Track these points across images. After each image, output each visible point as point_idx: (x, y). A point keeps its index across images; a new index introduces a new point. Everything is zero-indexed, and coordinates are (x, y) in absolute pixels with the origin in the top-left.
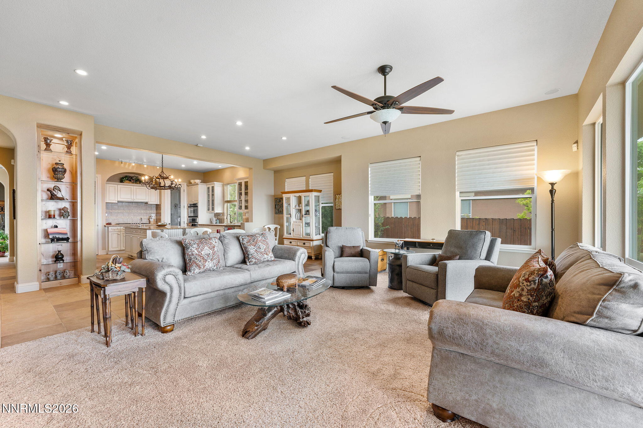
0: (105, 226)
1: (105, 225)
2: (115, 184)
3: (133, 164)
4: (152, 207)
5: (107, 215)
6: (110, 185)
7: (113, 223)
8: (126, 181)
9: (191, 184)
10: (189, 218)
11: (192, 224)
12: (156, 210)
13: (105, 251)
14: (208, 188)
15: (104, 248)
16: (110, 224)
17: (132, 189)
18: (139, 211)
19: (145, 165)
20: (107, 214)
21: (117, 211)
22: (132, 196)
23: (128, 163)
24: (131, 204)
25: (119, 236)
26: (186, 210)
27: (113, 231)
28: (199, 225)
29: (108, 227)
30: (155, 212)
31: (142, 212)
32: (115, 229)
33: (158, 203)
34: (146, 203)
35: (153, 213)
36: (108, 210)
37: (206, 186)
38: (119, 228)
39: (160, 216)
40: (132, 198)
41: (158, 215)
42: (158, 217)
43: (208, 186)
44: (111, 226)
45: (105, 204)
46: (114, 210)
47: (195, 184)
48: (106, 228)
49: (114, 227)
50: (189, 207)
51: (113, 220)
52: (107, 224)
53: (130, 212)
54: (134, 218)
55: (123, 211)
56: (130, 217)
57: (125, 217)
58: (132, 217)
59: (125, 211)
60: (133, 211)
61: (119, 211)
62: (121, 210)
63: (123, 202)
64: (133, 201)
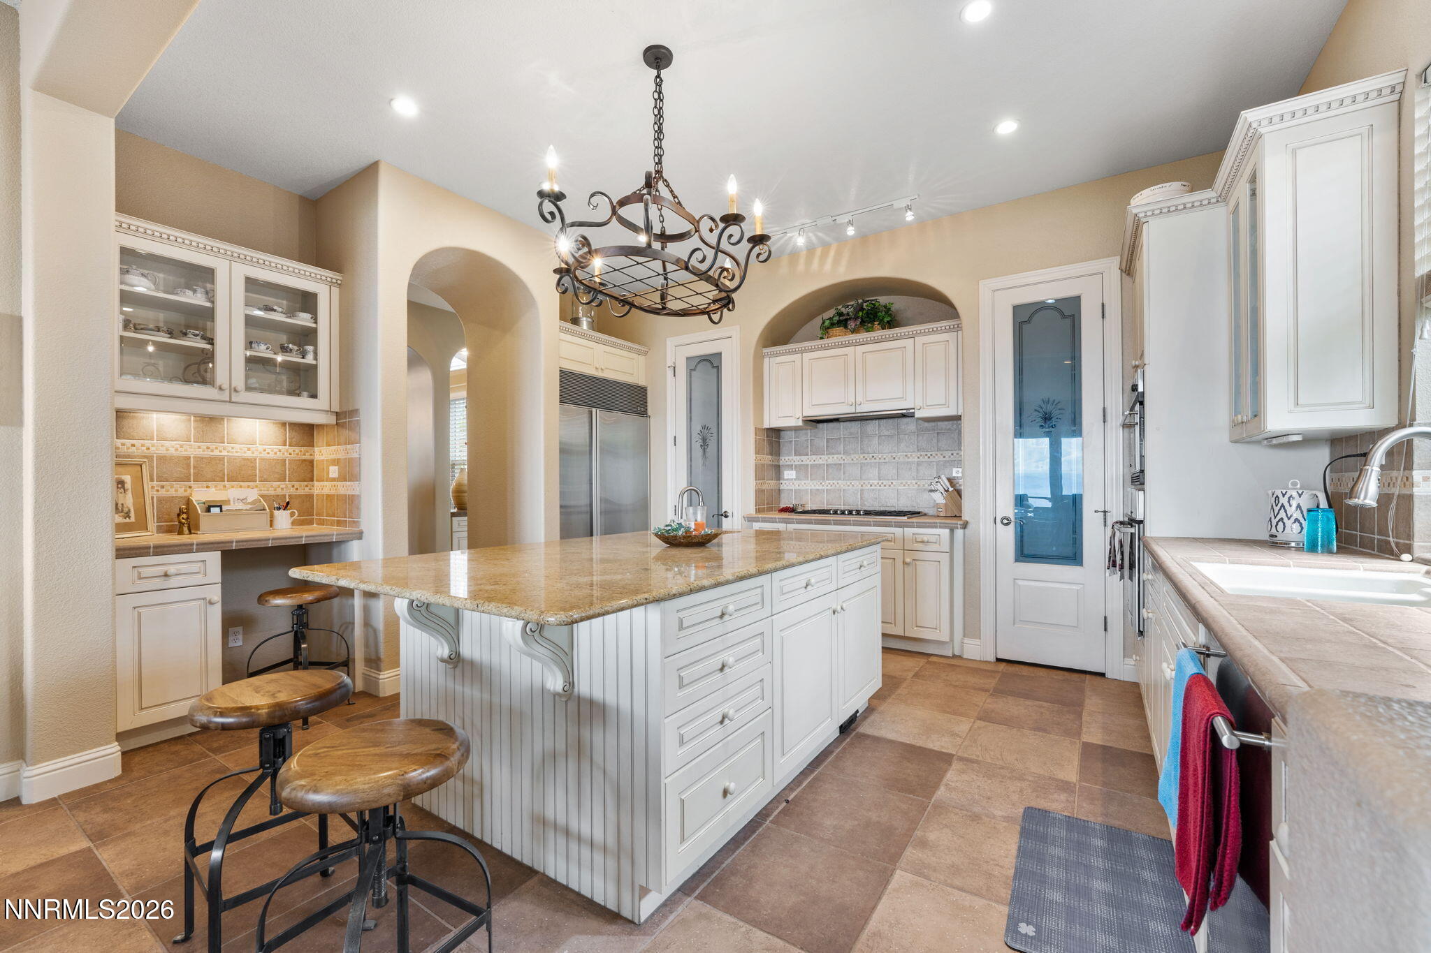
2: (793, 352)
5: (794, 477)
6: (779, 359)
8: (832, 330)
17: (851, 358)
18: (900, 457)
21: (823, 460)
22: (851, 390)
24: (870, 427)
31: (914, 458)
34: (914, 416)
35: (957, 465)
36: (796, 458)
40: (852, 400)
46: (815, 455)
53: (866, 459)
54: (880, 486)
55: (844, 458)
56: (866, 482)
57: (848, 484)
58: (873, 483)
59: (848, 458)
60: (878, 458)
61: (829, 458)
62: (835, 456)
63: (837, 420)
64: (854, 411)
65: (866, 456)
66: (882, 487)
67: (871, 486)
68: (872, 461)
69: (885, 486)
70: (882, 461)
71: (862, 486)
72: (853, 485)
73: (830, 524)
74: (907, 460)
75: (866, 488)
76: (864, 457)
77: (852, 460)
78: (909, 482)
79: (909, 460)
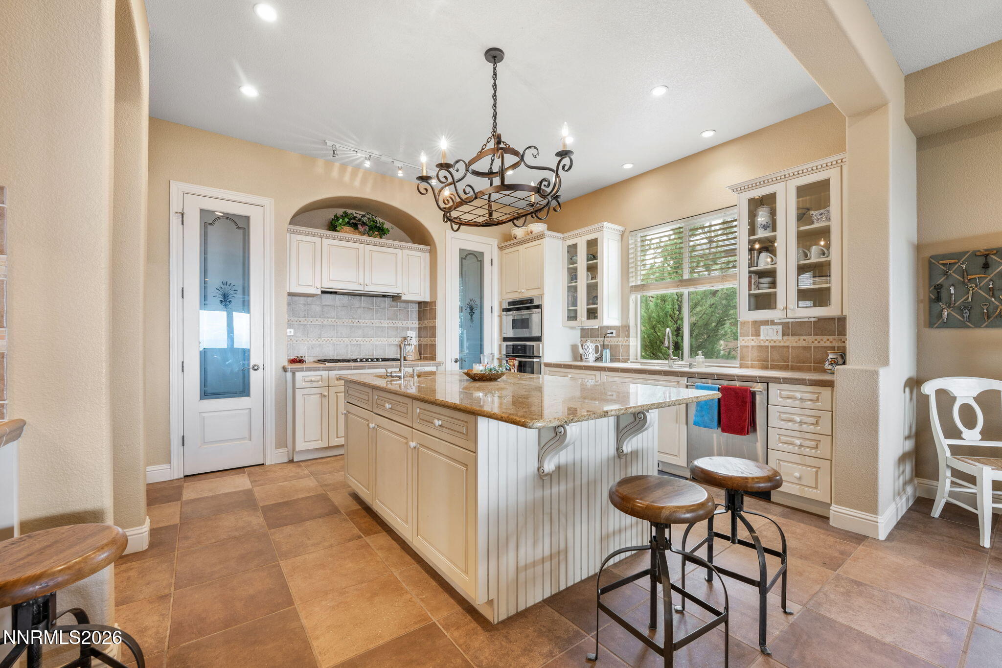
0: (285, 369)
1: (286, 364)
2: (314, 235)
3: (367, 164)
4: (408, 311)
5: (292, 334)
6: (300, 237)
7: (309, 359)
8: (345, 227)
9: (515, 241)
10: (505, 344)
11: (520, 362)
12: (420, 319)
13: (285, 450)
14: (572, 250)
15: (281, 442)
16: (301, 361)
17: (361, 252)
18: (376, 323)
19: (400, 169)
20: (291, 332)
21: (319, 322)
22: (361, 273)
23: (349, 169)
24: (356, 301)
25: (325, 401)
26: (496, 320)
27: (308, 385)
28: (548, 365)
29: (294, 374)
30: (415, 324)
31: (386, 323)
32: (313, 379)
33: (428, 300)
34: (396, 298)
35: (412, 329)
36: (296, 319)
37: (560, 242)
38: (324, 373)
39: (434, 335)
40: (361, 281)
41: (424, 333)
42: (427, 341)
43: (570, 242)
44: (302, 370)
45: (285, 299)
46: (312, 317)
47: (531, 236)
48: (289, 375)
49: (310, 371)
50: (505, 310)
51: (309, 350)
52: (293, 361)
53: (353, 323)
54: (363, 342)
55: (336, 321)
56: (354, 339)
57: (341, 340)
58: (358, 340)
59: (340, 321)
60: (362, 323)
61: (324, 320)
62: (330, 320)
63: (335, 293)
64: (363, 290)
65: (353, 320)
66: (365, 342)
67: (357, 341)
68: (358, 325)
69: (367, 342)
70: (364, 325)
71: (350, 342)
72: (344, 341)
73: (365, 369)
74: (381, 325)
75: (354, 343)
76: (352, 321)
77: (343, 323)
78: (382, 339)
79: (382, 325)
